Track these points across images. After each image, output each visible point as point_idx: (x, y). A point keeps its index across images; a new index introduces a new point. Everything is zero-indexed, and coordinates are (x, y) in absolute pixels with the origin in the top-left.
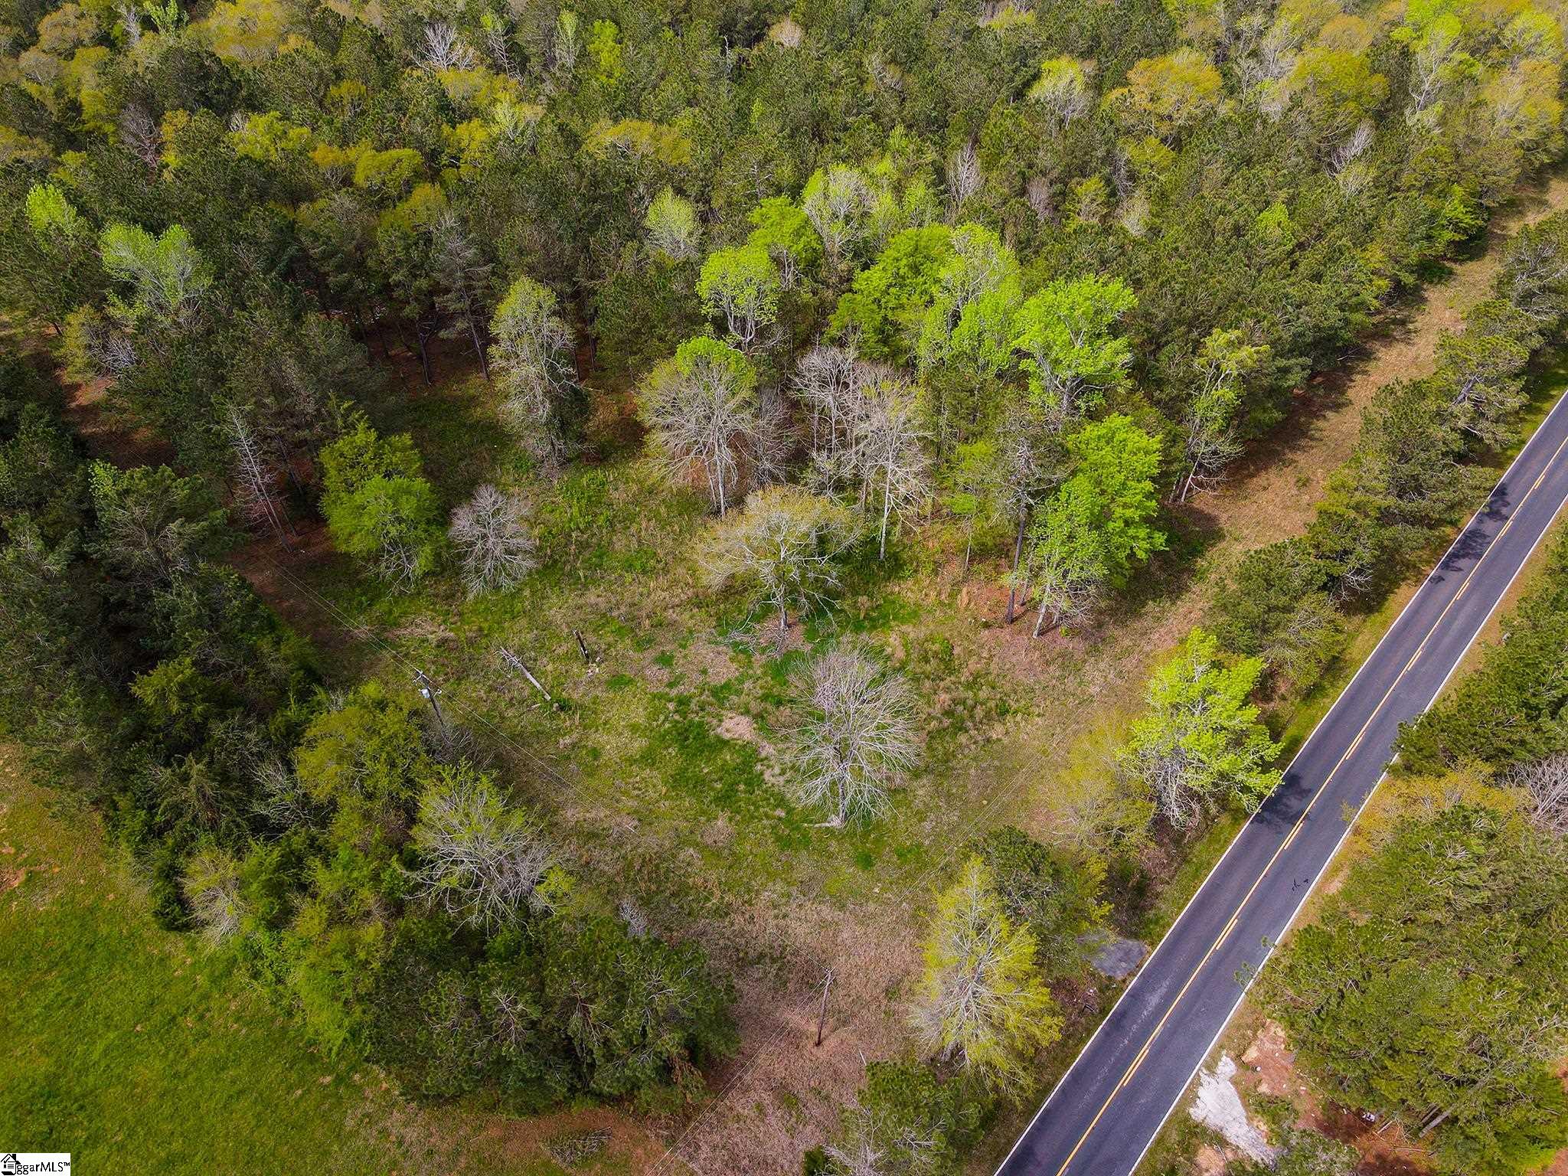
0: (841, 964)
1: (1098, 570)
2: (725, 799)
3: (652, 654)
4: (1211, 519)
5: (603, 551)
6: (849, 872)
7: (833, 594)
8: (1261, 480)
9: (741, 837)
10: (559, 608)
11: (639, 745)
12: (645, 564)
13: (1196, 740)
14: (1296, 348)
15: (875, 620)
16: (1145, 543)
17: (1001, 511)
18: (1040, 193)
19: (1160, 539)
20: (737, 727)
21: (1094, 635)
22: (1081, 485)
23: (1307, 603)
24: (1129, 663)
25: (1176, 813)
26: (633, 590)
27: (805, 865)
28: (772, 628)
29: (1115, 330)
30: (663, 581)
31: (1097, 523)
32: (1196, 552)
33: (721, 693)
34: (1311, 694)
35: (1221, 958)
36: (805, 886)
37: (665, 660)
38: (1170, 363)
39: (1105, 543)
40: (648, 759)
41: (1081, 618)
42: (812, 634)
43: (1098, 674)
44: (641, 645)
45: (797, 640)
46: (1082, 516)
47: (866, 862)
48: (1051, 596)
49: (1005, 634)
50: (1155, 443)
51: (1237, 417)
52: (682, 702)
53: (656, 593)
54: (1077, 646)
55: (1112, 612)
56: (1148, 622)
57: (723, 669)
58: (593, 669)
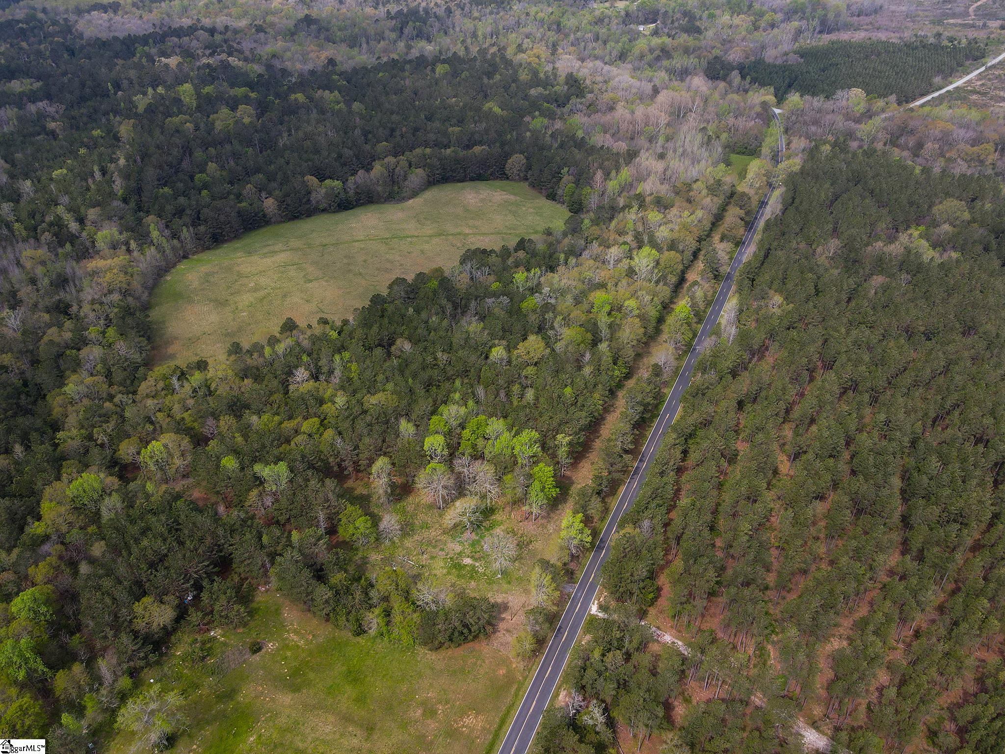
0: (510, 604)
1: (545, 501)
2: (472, 577)
3: (437, 549)
4: (569, 478)
5: (413, 524)
6: (506, 586)
7: (481, 522)
8: (581, 464)
9: (478, 585)
10: (408, 543)
11: (445, 571)
12: (426, 526)
13: (573, 533)
14: (581, 430)
15: (491, 527)
16: (554, 492)
17: (519, 491)
18: (502, 394)
19: (558, 490)
20: (468, 561)
21: (548, 517)
22: (537, 483)
23: (593, 499)
24: (558, 523)
25: (574, 551)
26: (426, 534)
27: (495, 587)
28: (467, 534)
29: (535, 442)
30: (433, 529)
31: (542, 491)
32: (568, 489)
33: (460, 554)
34: (602, 519)
35: (591, 583)
36: (497, 591)
37: (442, 550)
38: (550, 443)
39: (545, 495)
40: (449, 573)
41: (544, 513)
42: (477, 534)
43: (551, 528)
44: (435, 547)
45: (474, 536)
46: (538, 490)
47: (509, 583)
48: (535, 510)
49: (526, 523)
50: (551, 468)
51: (570, 453)
52: (451, 558)
53: (433, 533)
54: (544, 521)
55: (551, 510)
56: (560, 511)
57: (458, 548)
58: (425, 556)
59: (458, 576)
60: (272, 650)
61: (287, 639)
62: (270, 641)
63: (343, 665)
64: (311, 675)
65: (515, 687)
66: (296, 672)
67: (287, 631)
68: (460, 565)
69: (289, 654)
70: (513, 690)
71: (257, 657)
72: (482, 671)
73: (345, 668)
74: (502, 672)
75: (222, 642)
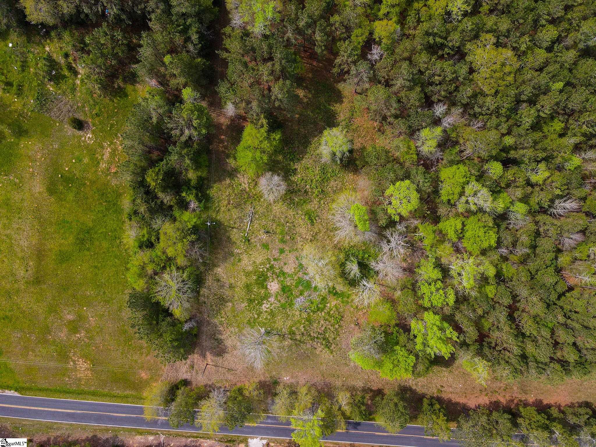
0: (228, 356)
9: (243, 312)
11: (250, 268)
20: (274, 287)
26: (299, 222)
33: (281, 274)
37: (282, 251)
44: (282, 241)
52: (271, 267)
57: (290, 268)
58: (265, 237)
59: (248, 287)
60: (84, 141)
61: (103, 147)
62: (93, 132)
63: (94, 221)
64: (71, 196)
65: (134, 393)
66: (68, 180)
67: (112, 143)
68: (265, 280)
69: (86, 160)
70: (128, 392)
71: (70, 130)
72: (136, 357)
73: (91, 225)
74: (144, 375)
75: (74, 84)
